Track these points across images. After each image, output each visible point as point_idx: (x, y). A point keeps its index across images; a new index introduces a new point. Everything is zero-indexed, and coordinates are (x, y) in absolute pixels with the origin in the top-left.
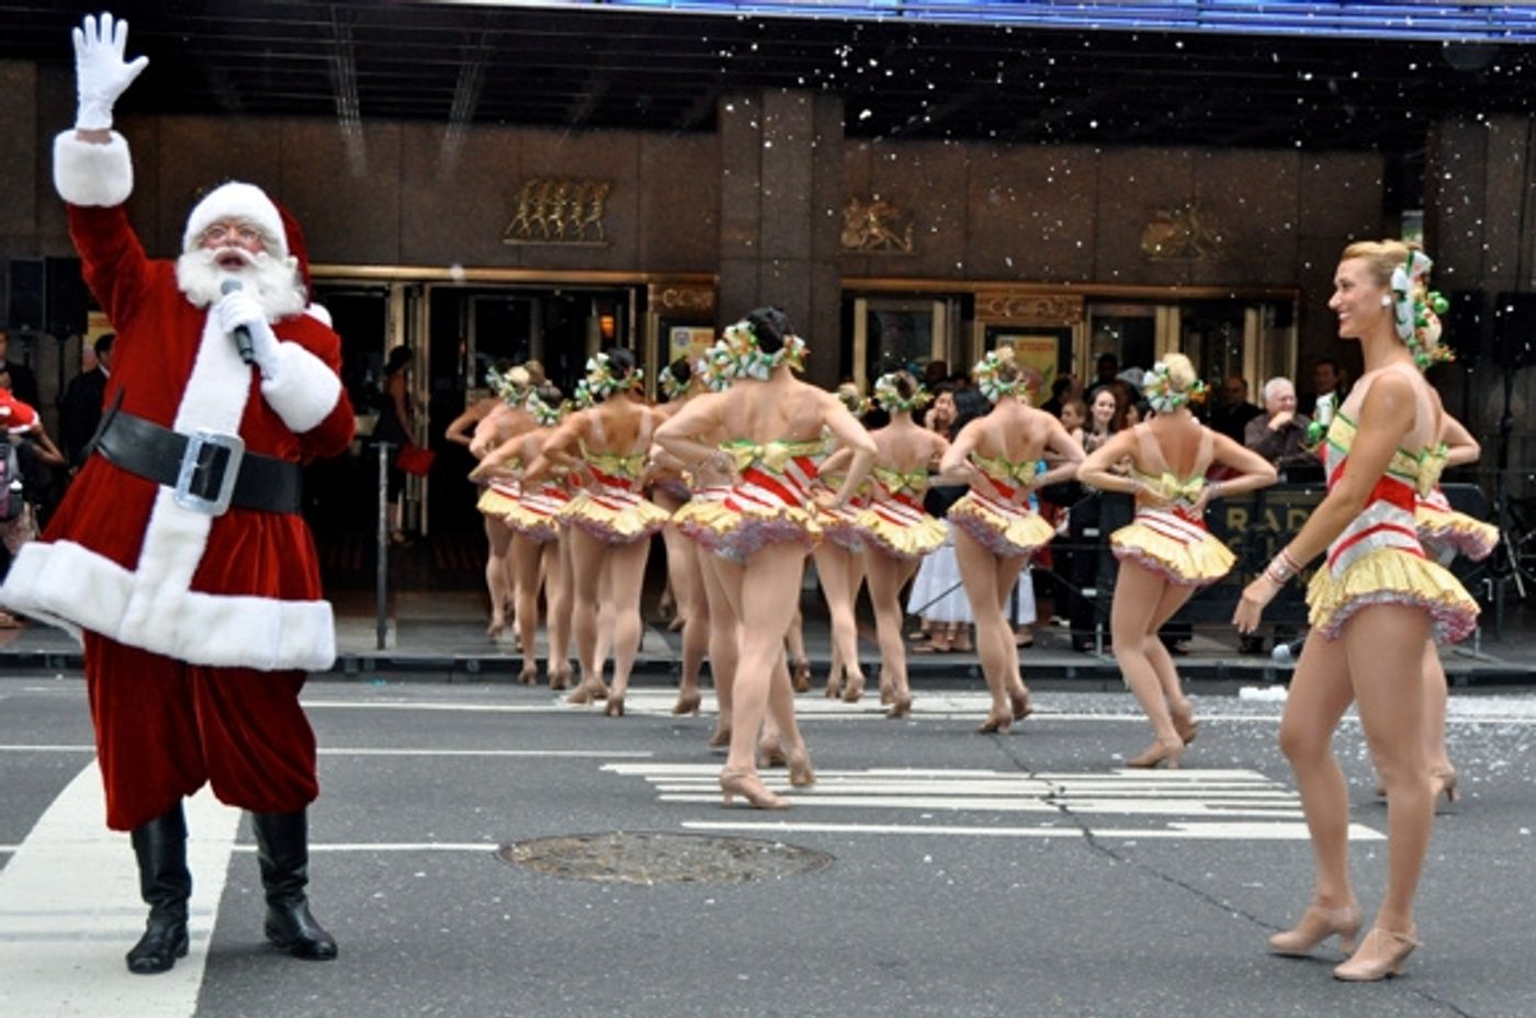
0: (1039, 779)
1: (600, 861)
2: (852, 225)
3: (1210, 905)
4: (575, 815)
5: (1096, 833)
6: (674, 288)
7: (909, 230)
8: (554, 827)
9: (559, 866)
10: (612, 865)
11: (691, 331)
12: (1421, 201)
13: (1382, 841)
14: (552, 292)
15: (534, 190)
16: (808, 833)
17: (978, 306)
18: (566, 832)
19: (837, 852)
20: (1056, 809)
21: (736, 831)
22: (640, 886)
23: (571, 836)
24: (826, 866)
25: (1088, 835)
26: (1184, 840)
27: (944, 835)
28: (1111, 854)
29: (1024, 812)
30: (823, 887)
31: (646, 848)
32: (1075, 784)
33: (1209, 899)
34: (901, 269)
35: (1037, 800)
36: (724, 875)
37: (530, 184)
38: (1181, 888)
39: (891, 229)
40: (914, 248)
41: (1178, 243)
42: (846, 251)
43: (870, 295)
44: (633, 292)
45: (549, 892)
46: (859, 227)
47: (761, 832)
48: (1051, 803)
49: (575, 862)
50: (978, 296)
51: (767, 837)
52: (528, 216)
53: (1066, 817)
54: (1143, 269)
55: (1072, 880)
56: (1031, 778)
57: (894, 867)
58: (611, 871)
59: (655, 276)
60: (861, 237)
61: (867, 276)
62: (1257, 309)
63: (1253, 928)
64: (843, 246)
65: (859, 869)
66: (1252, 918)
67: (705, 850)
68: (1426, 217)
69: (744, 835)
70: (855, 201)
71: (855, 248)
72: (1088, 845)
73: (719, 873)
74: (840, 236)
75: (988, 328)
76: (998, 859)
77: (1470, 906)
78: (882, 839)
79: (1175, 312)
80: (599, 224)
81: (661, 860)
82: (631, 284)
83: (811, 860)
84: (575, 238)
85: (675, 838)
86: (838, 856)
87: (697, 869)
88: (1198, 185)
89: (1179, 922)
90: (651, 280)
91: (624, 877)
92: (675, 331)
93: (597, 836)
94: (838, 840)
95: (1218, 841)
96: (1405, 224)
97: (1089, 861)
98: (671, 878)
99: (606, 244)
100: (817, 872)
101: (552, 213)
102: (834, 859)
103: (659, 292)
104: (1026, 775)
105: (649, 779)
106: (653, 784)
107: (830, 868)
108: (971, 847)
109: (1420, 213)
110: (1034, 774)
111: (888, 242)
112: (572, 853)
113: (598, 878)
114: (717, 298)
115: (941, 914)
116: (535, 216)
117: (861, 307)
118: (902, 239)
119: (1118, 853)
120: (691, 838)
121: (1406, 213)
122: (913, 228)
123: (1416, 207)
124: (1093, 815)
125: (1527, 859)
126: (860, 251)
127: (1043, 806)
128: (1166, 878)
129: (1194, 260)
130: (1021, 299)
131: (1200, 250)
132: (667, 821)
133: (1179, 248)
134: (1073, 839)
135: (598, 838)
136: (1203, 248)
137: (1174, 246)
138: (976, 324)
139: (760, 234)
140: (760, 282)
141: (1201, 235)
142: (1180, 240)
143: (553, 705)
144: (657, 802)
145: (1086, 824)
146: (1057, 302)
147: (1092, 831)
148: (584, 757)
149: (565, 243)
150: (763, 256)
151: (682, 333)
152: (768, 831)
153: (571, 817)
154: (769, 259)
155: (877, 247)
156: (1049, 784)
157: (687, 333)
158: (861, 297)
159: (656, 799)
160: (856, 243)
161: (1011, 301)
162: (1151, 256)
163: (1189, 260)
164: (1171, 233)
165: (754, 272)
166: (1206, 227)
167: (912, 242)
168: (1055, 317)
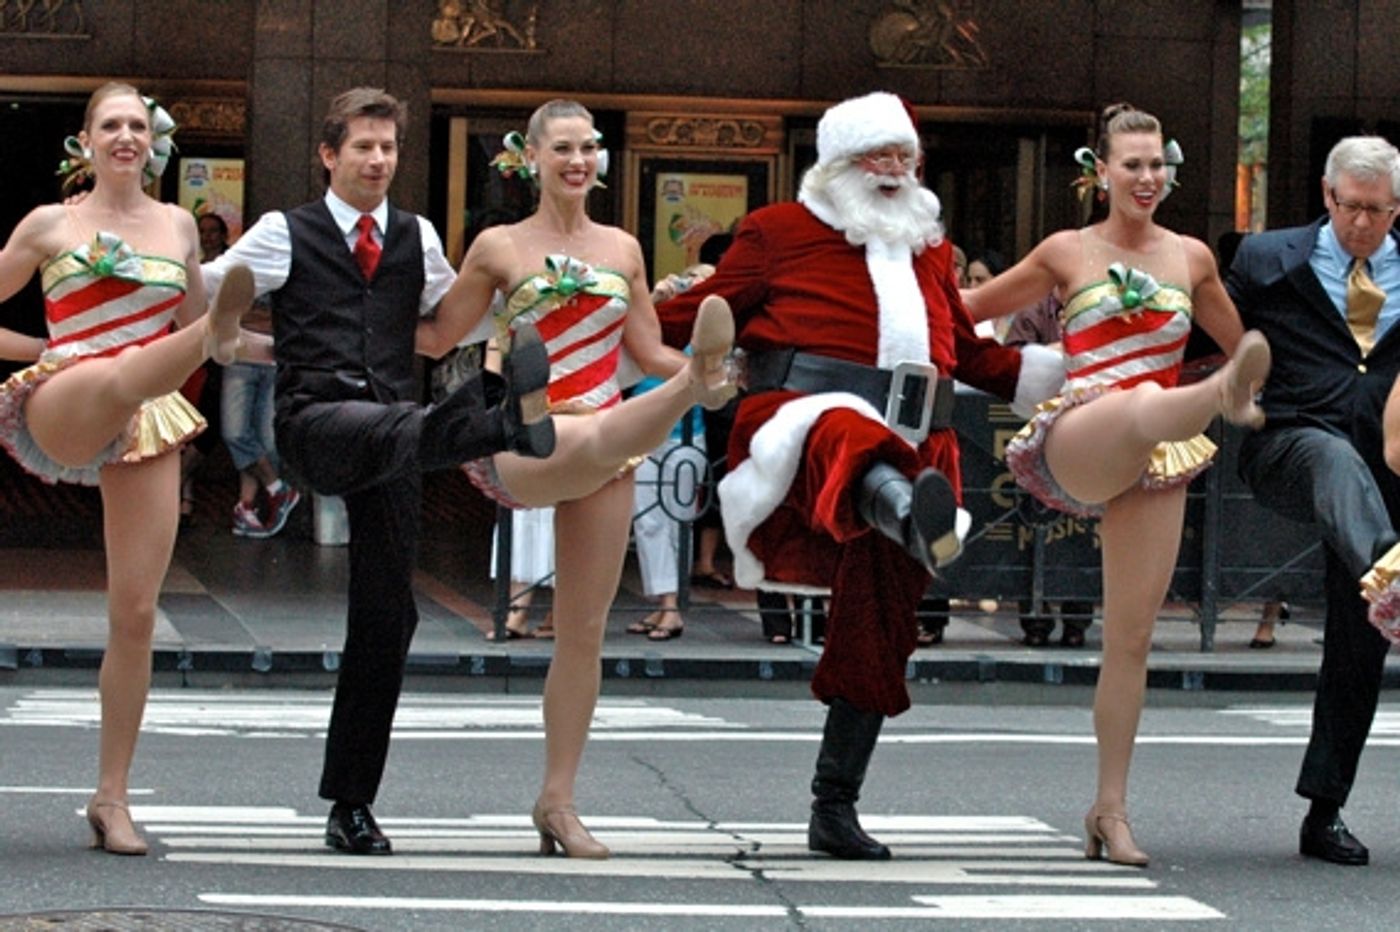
0: (722, 831)
2: (448, 11)
4: (41, 882)
5: (807, 911)
6: (187, 102)
7: (532, 19)
8: (11, 900)
11: (211, 164)
13: (1218, 920)
14: (8, 104)
16: (386, 912)
17: (631, 130)
18: (31, 910)
20: (746, 875)
21: (278, 907)
23: (34, 915)
25: (795, 914)
26: (933, 920)
27: (584, 914)
29: (699, 880)
32: (772, 837)
34: (521, 74)
35: (722, 863)
39: (505, 19)
40: (539, 45)
41: (922, 43)
42: (436, 48)
43: (471, 112)
46: (456, 13)
47: (314, 908)
48: (742, 868)
50: (630, 114)
51: (325, 921)
53: (763, 887)
54: (869, 80)
56: (711, 829)
59: (159, 83)
60: (460, 29)
61: (470, 85)
62: (1036, 139)
64: (435, 42)
69: (291, 915)
71: (453, 43)
74: (430, 25)
75: (644, 162)
84: (40, 26)
85: (189, 915)
90: (152, 90)
92: (188, 164)
93: (76, 913)
94: (428, 922)
96: (1246, 18)
99: (86, 37)
104: (704, 825)
105: (149, 829)
106: (157, 836)
110: (714, 822)
111: (501, 35)
114: (249, 115)
117: (458, 129)
118: (522, 31)
120: (213, 917)
122: (538, 15)
124: (803, 884)
126: (459, 47)
127: (725, 871)
129: (944, 67)
130: (694, 120)
131: (953, 52)
132: (177, 893)
133: (922, 48)
134: (772, 920)
135: (76, 918)
136: (959, 50)
137: (915, 45)
138: (628, 154)
139: (313, 24)
140: (311, 93)
141: (954, 29)
142: (926, 37)
143: (8, 715)
144: (162, 862)
145: (791, 898)
146: (746, 125)
147: (799, 909)
148: (54, 795)
149: (29, 35)
150: (316, 56)
151: (197, 165)
152: (325, 907)
153: (36, 886)
154: (323, 61)
155: (482, 43)
156: (737, 837)
157: (204, 167)
158: (461, 115)
159: (161, 859)
160: (455, 35)
161: (679, 122)
162: (882, 60)
163: (937, 67)
164: (911, 27)
165: (305, 79)
166: (963, 19)
167: (535, 36)
168: (743, 146)
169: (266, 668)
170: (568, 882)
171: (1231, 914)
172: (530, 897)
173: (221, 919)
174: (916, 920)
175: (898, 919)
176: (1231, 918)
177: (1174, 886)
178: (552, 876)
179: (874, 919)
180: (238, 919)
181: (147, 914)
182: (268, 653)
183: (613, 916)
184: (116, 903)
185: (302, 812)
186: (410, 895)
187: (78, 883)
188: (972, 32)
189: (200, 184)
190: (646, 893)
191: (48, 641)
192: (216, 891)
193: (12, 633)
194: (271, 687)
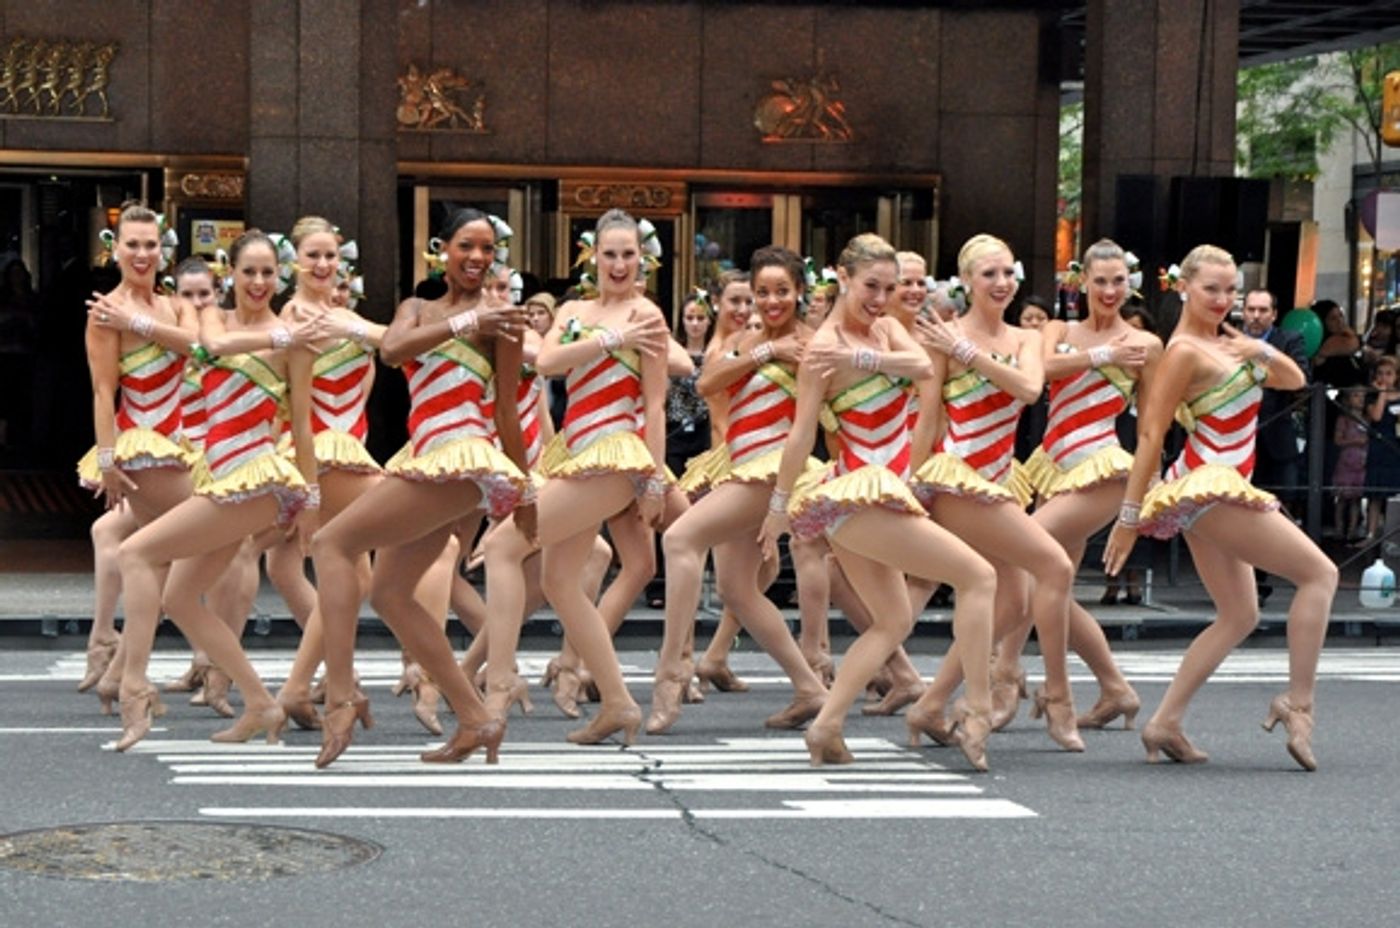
0: (631, 752)
1: (98, 857)
2: (410, 98)
3: (829, 896)
4: (68, 803)
5: (697, 813)
6: (196, 174)
7: (479, 105)
8: (42, 818)
9: (50, 862)
10: (112, 861)
11: (217, 225)
12: (1082, 71)
13: (1032, 819)
14: (47, 177)
15: (22, 54)
16: (354, 819)
17: (561, 195)
18: (57, 823)
19: (386, 841)
20: (650, 786)
21: (264, 818)
22: (145, 885)
23: (62, 828)
24: (374, 858)
25: (687, 816)
26: (799, 819)
27: (515, 819)
28: (714, 838)
29: (611, 791)
30: (369, 883)
31: (155, 840)
32: (673, 756)
33: (828, 889)
34: (471, 149)
35: (629, 778)
36: (249, 871)
37: (16, 45)
38: (795, 877)
39: (456, 105)
40: (485, 126)
41: (798, 121)
42: (402, 129)
43: (432, 181)
44: (145, 177)
45: (34, 894)
46: (417, 100)
47: (296, 818)
48: (646, 780)
49: (68, 858)
50: (561, 182)
51: (303, 826)
52: (15, 84)
53: (663, 795)
54: (756, 152)
55: (666, 869)
56: (622, 751)
57: (456, 857)
58: (111, 868)
59: (173, 158)
60: (421, 113)
61: (430, 159)
62: (892, 198)
63: (880, 923)
64: (399, 124)
65: (413, 861)
66: (878, 910)
67: (228, 841)
68: (1086, 90)
69: (276, 823)
70: (413, 69)
71: (415, 125)
72: (687, 828)
73: (243, 868)
74: (395, 110)
75: (573, 221)
76: (580, 845)
77: (1134, 894)
78: (442, 824)
79: (795, 202)
80: (101, 94)
81: (173, 854)
82: (143, 169)
83: (356, 851)
84: (72, 112)
85: (190, 826)
86: (386, 844)
87: (218, 864)
88: (821, 51)
89: (792, 916)
90: (167, 164)
91: (127, 875)
92: (197, 224)
93: (96, 826)
94: (389, 826)
95: (841, 820)
96: (1064, 97)
97: (688, 846)
98: (186, 875)
99: (111, 120)
100: (363, 865)
101: (45, 81)
102: (383, 848)
103: (178, 176)
104: (617, 748)
105: (162, 759)
106: (167, 764)
107: (378, 859)
108: (547, 833)
109: (1080, 85)
110: (626, 746)
111: (454, 118)
112: (63, 848)
113: (96, 877)
114: (247, 185)
115: (509, 912)
116: (24, 85)
117: (421, 196)
118: (470, 112)
119: (723, 837)
120: (210, 827)
121: (1064, 85)
122: (484, 102)
123: (1076, 78)
124: (695, 793)
125: (1201, 837)
126: (420, 128)
127: (633, 783)
128: (777, 865)
129: (817, 141)
130: (614, 186)
131: (824, 129)
132: (181, 808)
133: (798, 126)
134: (669, 821)
135: (96, 830)
136: (828, 126)
137: (792, 123)
138: (559, 216)
139: (298, 108)
140: (299, 166)
141: (825, 110)
142: (799, 116)
143: (48, 673)
144: (170, 786)
145: (684, 803)
146: (656, 190)
147: (692, 812)
148: (83, 734)
149: (61, 118)
150: (302, 134)
151: (206, 226)
152: (304, 817)
153: (64, 805)
154: (309, 138)
155: (440, 124)
156: (643, 757)
157: (212, 227)
158: (422, 183)
159: (169, 782)
160: (417, 118)
161: (601, 189)
162: (767, 135)
163: (811, 141)
164: (789, 108)
165: (292, 154)
166: (832, 101)
167: (483, 119)
168: (653, 207)
169: (266, 632)
170: (504, 794)
171: (1043, 813)
172: (472, 806)
173: (218, 828)
174: (785, 820)
175: (771, 820)
176: (1043, 817)
177: (997, 792)
178: (491, 790)
179: (751, 820)
180: (230, 828)
181: (156, 825)
182: (267, 619)
183: (539, 819)
184: (129, 818)
185: (288, 743)
186: (374, 806)
187: (100, 802)
188: (839, 111)
189: (208, 241)
190: (567, 801)
191: (84, 613)
192: (214, 806)
193: (52, 607)
194: (270, 647)
